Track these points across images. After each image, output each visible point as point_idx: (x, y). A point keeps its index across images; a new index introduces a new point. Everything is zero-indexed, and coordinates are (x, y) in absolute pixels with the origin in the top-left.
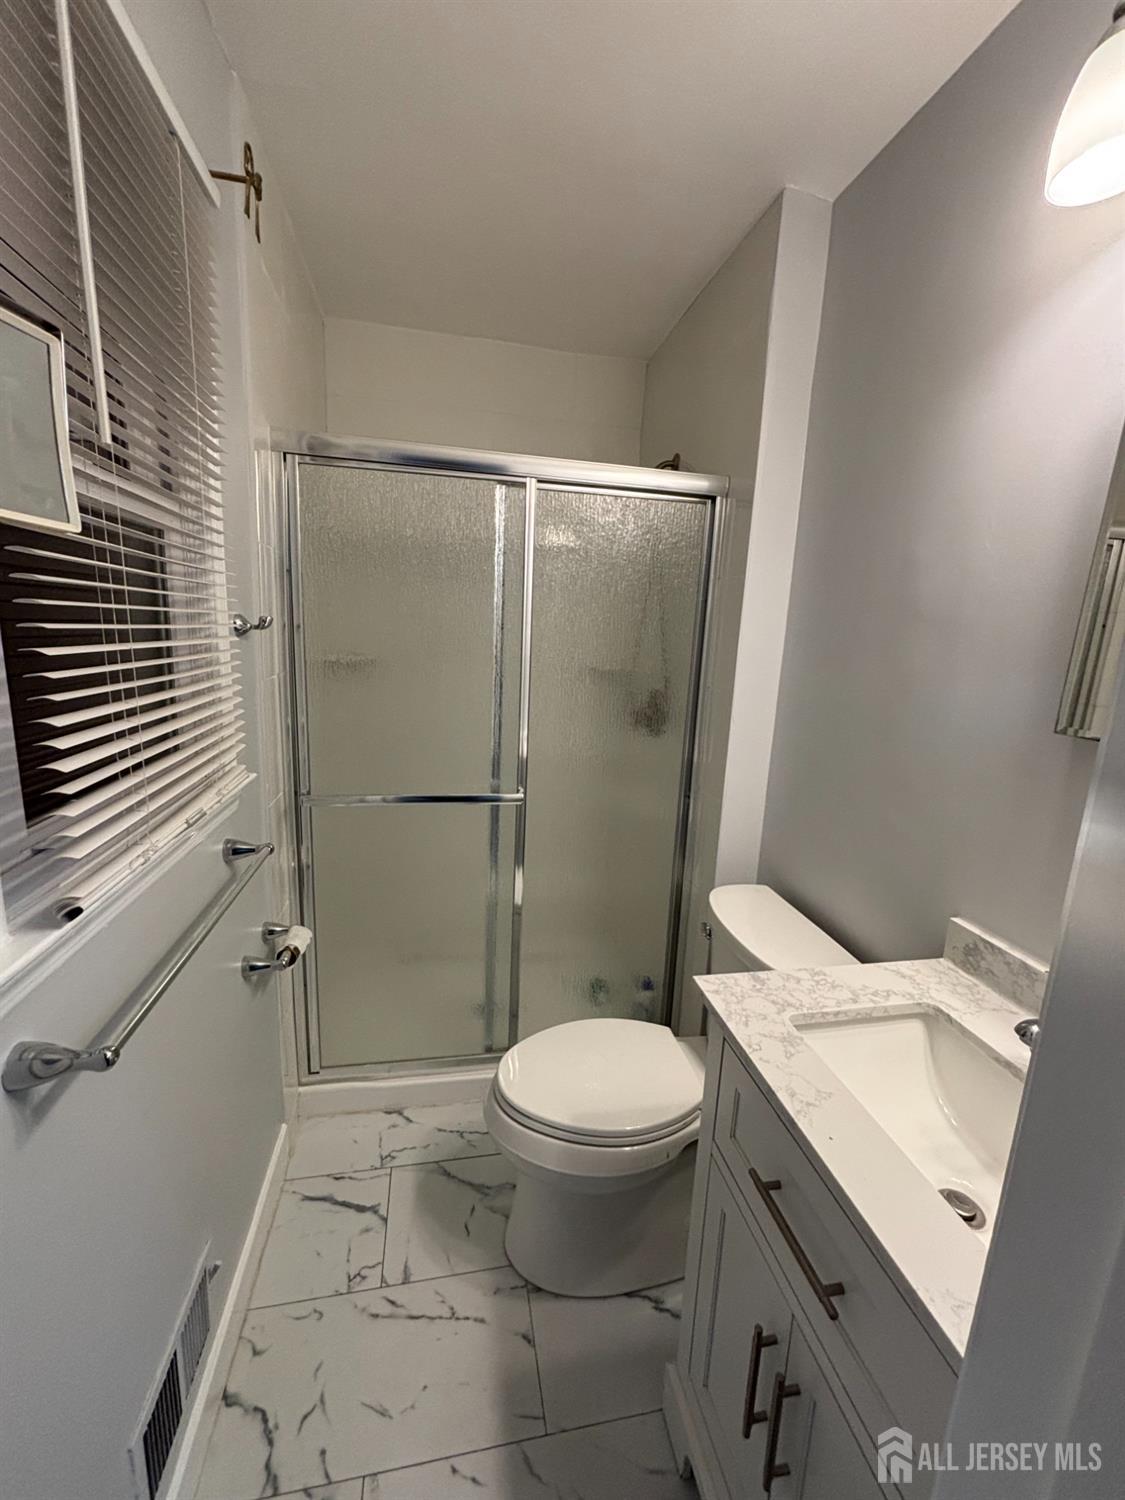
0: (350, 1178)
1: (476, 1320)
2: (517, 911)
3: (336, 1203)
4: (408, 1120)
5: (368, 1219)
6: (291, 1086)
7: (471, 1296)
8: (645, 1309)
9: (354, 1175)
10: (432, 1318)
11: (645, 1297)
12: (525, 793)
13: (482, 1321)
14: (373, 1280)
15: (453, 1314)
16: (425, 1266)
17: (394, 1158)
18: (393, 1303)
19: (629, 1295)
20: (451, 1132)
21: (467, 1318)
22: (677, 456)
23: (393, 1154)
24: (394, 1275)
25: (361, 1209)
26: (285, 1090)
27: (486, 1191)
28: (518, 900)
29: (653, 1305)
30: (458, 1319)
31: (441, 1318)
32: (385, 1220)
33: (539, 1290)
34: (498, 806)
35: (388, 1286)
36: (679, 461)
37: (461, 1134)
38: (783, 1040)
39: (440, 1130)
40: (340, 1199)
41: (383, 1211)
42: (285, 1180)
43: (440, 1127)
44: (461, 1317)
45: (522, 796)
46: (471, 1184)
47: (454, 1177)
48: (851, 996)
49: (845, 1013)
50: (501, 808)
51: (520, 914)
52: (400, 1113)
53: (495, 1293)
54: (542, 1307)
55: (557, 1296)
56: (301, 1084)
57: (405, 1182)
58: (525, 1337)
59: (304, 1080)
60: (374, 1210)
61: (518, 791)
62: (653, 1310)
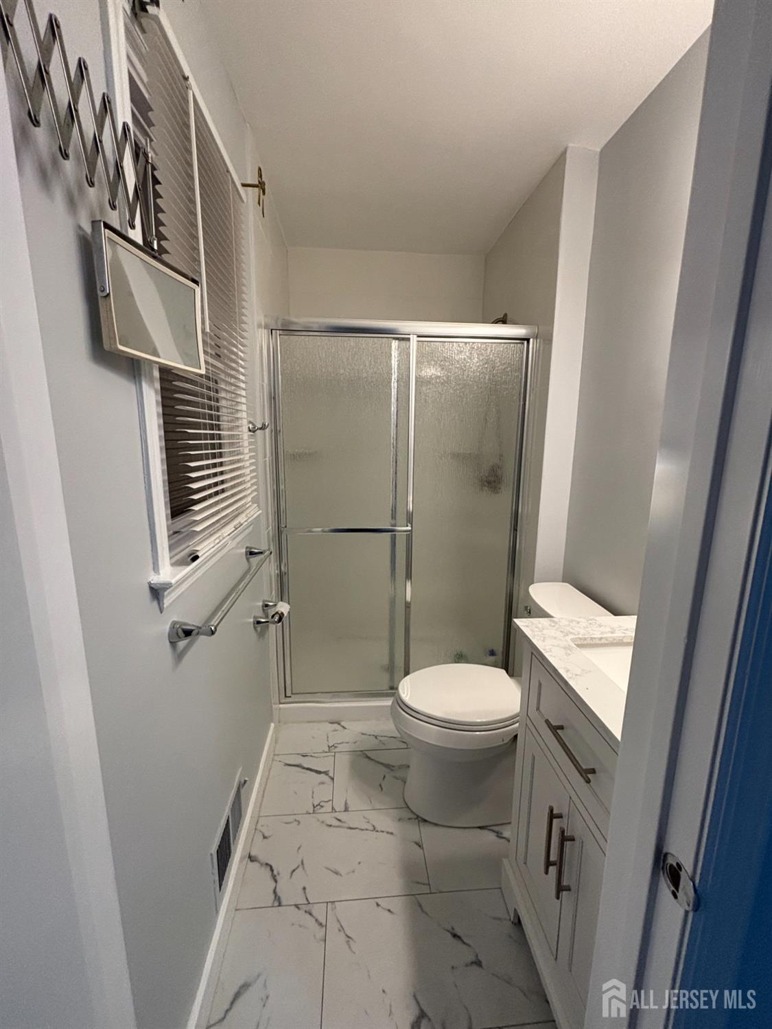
0: (311, 756)
1: (388, 833)
2: (408, 606)
3: (304, 768)
4: (343, 727)
5: (323, 777)
6: (276, 704)
7: (385, 820)
8: (489, 837)
9: (313, 755)
10: (363, 830)
11: (490, 830)
12: (412, 527)
13: (392, 833)
14: (328, 807)
15: (374, 829)
16: (356, 803)
17: (336, 747)
18: (339, 820)
19: (480, 828)
20: (370, 735)
21: (383, 832)
22: (506, 315)
23: (336, 745)
24: (339, 806)
25: (319, 772)
26: (274, 706)
27: (393, 768)
28: (408, 598)
29: (495, 834)
30: (377, 831)
31: (367, 830)
32: (333, 779)
33: (425, 821)
34: (395, 535)
35: (336, 812)
36: (506, 318)
37: (376, 737)
38: (565, 648)
39: (363, 734)
40: (306, 766)
41: (331, 774)
42: (274, 755)
43: (364, 732)
44: (379, 830)
45: (410, 528)
46: (382, 764)
47: (372, 760)
49: (606, 639)
50: (397, 536)
51: (409, 607)
52: (339, 724)
53: (399, 820)
54: (427, 831)
55: (436, 825)
56: (280, 703)
57: (343, 761)
58: (417, 844)
59: (283, 701)
60: (326, 773)
61: (407, 526)
62: (496, 838)
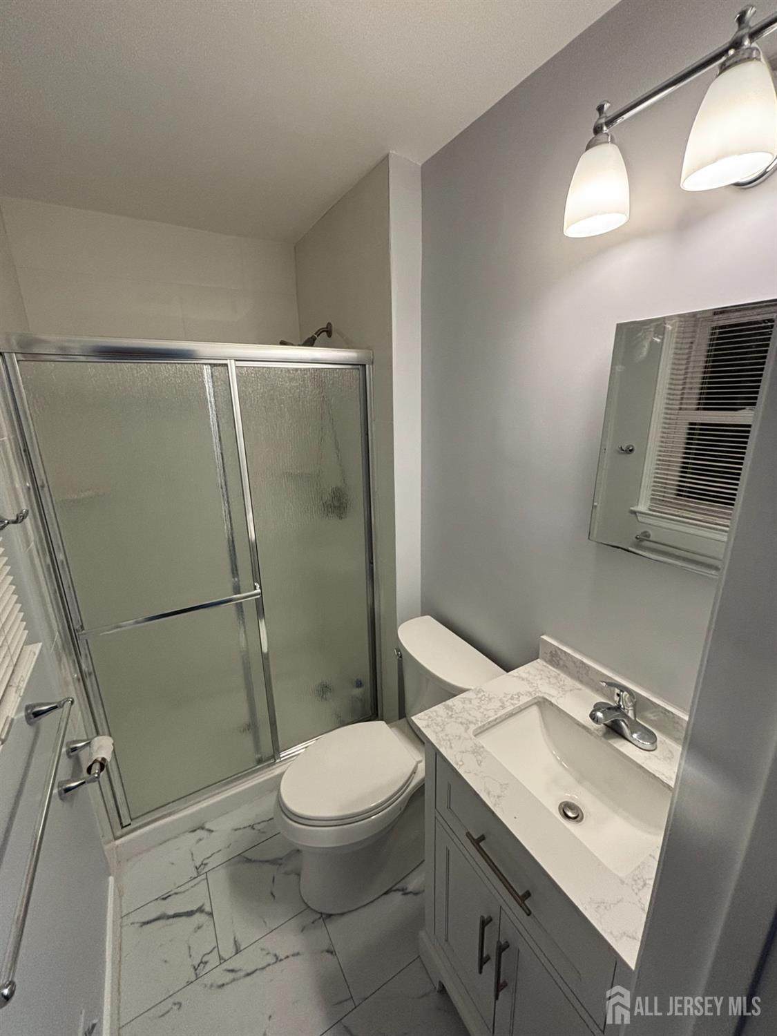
0: (176, 894)
1: (293, 955)
3: (169, 917)
4: (210, 831)
5: (199, 918)
6: (109, 842)
7: (287, 941)
8: (397, 897)
9: (176, 891)
10: (263, 968)
11: (395, 891)
12: (261, 588)
13: (298, 954)
14: (213, 960)
15: (277, 958)
16: (248, 933)
17: (206, 864)
18: (232, 971)
19: (386, 893)
20: (244, 828)
21: (288, 957)
22: (329, 324)
23: (205, 862)
24: (227, 949)
25: (190, 914)
26: (106, 847)
27: (280, 861)
28: (265, 650)
29: (401, 893)
30: (281, 960)
31: (269, 965)
32: (211, 914)
33: (330, 916)
35: (225, 961)
36: (331, 327)
37: (252, 827)
38: (473, 752)
39: (236, 830)
40: (171, 913)
41: (207, 909)
42: (121, 917)
43: (236, 828)
44: (283, 957)
45: (259, 591)
46: (267, 861)
47: (254, 861)
48: (501, 704)
52: (202, 828)
53: (302, 931)
54: (334, 927)
55: (342, 914)
56: (116, 838)
57: (219, 880)
58: (328, 951)
59: (119, 833)
60: (200, 910)
61: (255, 589)
62: (403, 897)
